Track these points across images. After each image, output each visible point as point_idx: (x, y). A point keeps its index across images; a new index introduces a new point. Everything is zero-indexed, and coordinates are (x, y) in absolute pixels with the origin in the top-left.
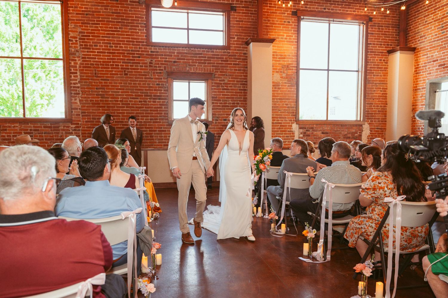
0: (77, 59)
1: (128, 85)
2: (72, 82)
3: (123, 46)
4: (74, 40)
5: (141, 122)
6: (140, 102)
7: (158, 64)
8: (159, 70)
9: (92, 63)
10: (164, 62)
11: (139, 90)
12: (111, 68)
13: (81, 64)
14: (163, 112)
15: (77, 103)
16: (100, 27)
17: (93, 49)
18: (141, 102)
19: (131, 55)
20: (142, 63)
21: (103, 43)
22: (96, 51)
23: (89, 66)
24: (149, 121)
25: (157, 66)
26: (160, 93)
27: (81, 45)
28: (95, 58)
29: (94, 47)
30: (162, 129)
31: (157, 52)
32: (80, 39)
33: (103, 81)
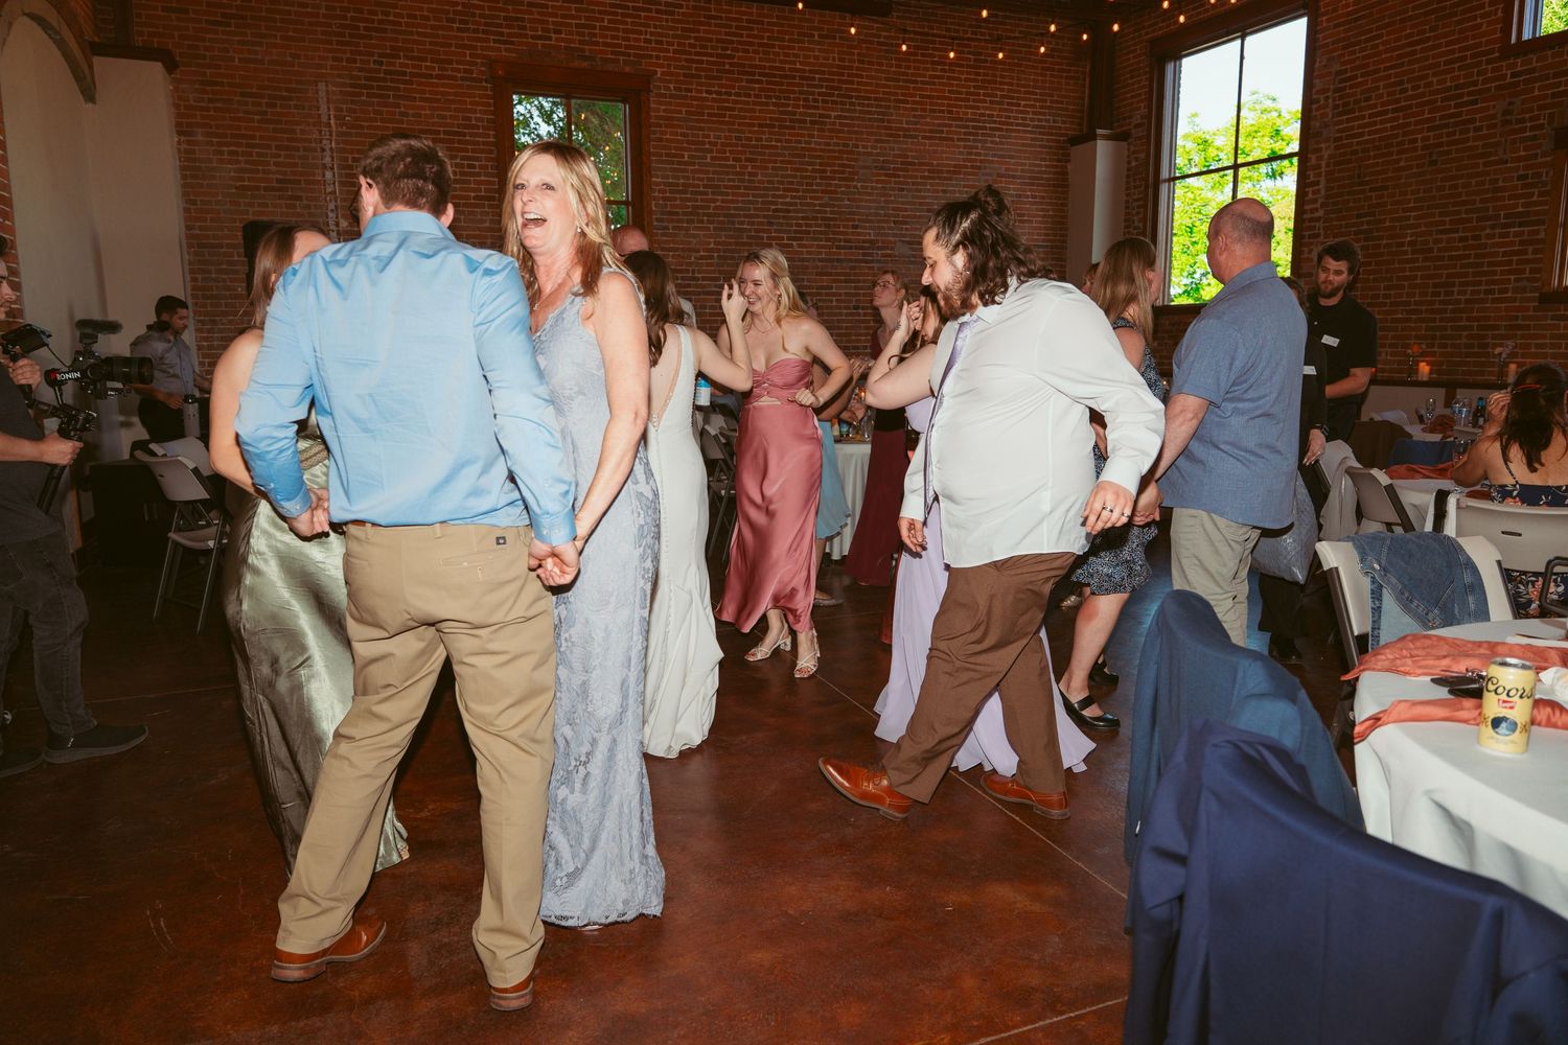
0: (1323, 145)
1: (1434, 193)
2: (1307, 207)
3: (1435, 80)
4: (1322, 97)
5: (1458, 302)
6: (1461, 239)
7: (1531, 110)
8: (1532, 128)
9: (1355, 148)
10: (1549, 101)
11: (1464, 203)
12: (1399, 153)
13: (1330, 157)
14: (1528, 267)
15: (1311, 260)
16: (1383, 43)
17: (1361, 109)
18: (1466, 239)
19: (1452, 103)
20: (1481, 120)
21: (1385, 87)
22: (1367, 113)
23: (1348, 157)
24: (1482, 296)
25: (1527, 116)
26: (1524, 205)
27: (1336, 107)
28: (1362, 134)
29: (1363, 104)
30: (1519, 322)
31: (1533, 70)
32: (1335, 91)
33: (1373, 194)
